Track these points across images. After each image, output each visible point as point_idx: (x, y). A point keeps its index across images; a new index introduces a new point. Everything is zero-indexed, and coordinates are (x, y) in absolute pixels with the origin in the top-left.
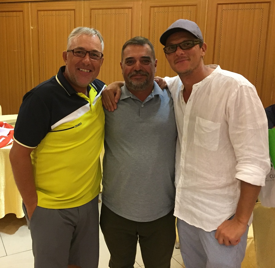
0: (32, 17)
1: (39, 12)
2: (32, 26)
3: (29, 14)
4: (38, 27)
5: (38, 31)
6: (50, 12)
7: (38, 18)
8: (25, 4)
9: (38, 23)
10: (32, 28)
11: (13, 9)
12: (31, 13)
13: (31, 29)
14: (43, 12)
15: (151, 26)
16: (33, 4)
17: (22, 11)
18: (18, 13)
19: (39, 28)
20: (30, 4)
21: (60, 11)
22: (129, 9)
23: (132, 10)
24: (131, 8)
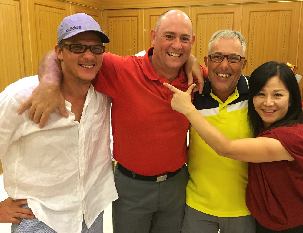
0: (145, 21)
1: (151, 17)
2: (145, 29)
3: (142, 19)
8: (140, 10)
9: (150, 26)
10: (144, 30)
11: (128, 15)
12: (144, 18)
13: (144, 32)
14: (155, 17)
15: (250, 28)
16: (146, 10)
17: (137, 16)
18: (133, 18)
20: (143, 10)
22: (231, 14)
23: (233, 15)
24: (233, 13)
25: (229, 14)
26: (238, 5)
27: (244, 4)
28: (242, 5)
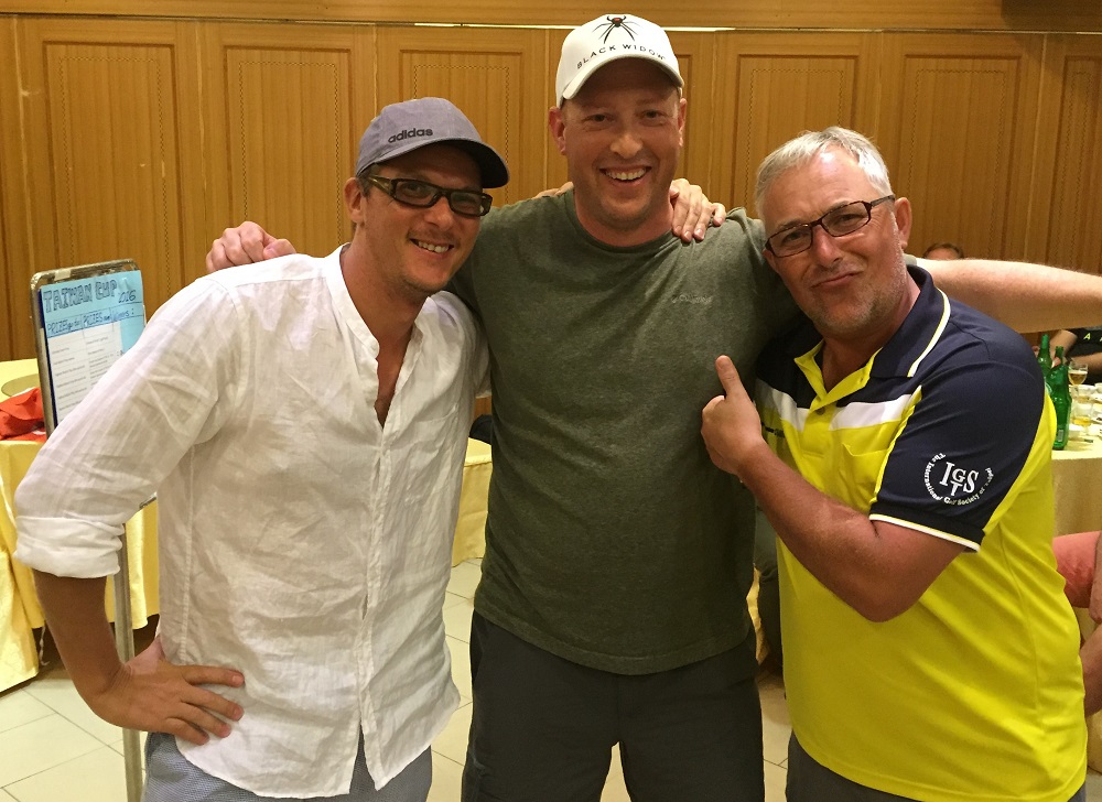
1: (49, 47)
2: (25, 88)
4: (47, 92)
5: (47, 102)
6: (90, 47)
7: (45, 64)
9: (46, 81)
10: (23, 93)
13: (21, 99)
14: (62, 47)
19: (51, 95)
20: (15, 20)
21: (123, 49)
22: (342, 54)
23: (349, 57)
24: (348, 51)
25: (335, 55)
26: (362, 26)
27: (380, 24)
28: (374, 29)
